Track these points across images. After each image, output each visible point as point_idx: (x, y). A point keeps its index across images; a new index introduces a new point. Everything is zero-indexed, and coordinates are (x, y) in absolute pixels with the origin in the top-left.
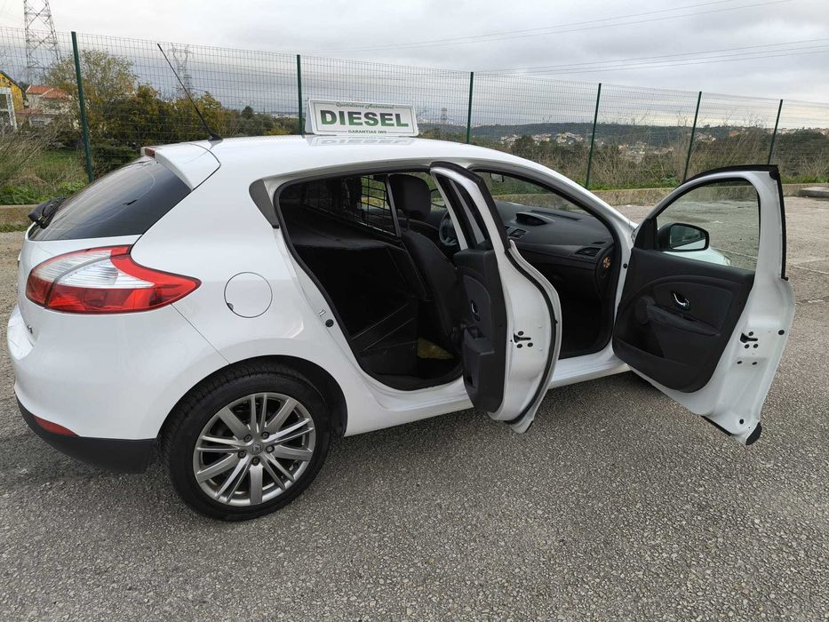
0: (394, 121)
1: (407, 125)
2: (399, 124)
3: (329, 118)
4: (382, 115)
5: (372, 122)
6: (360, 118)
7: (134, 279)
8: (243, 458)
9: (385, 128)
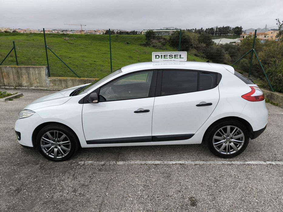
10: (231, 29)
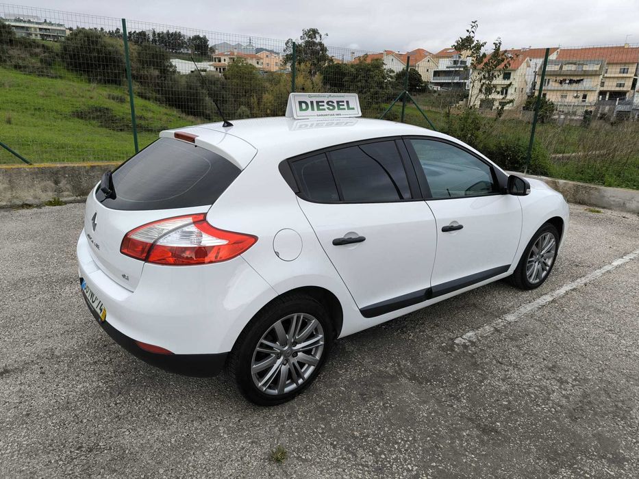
0: (345, 107)
1: (353, 109)
2: (349, 108)
3: (304, 106)
4: (338, 102)
5: (331, 108)
6: (323, 105)
7: (214, 238)
8: (279, 358)
9: (340, 112)
10: (186, 40)
